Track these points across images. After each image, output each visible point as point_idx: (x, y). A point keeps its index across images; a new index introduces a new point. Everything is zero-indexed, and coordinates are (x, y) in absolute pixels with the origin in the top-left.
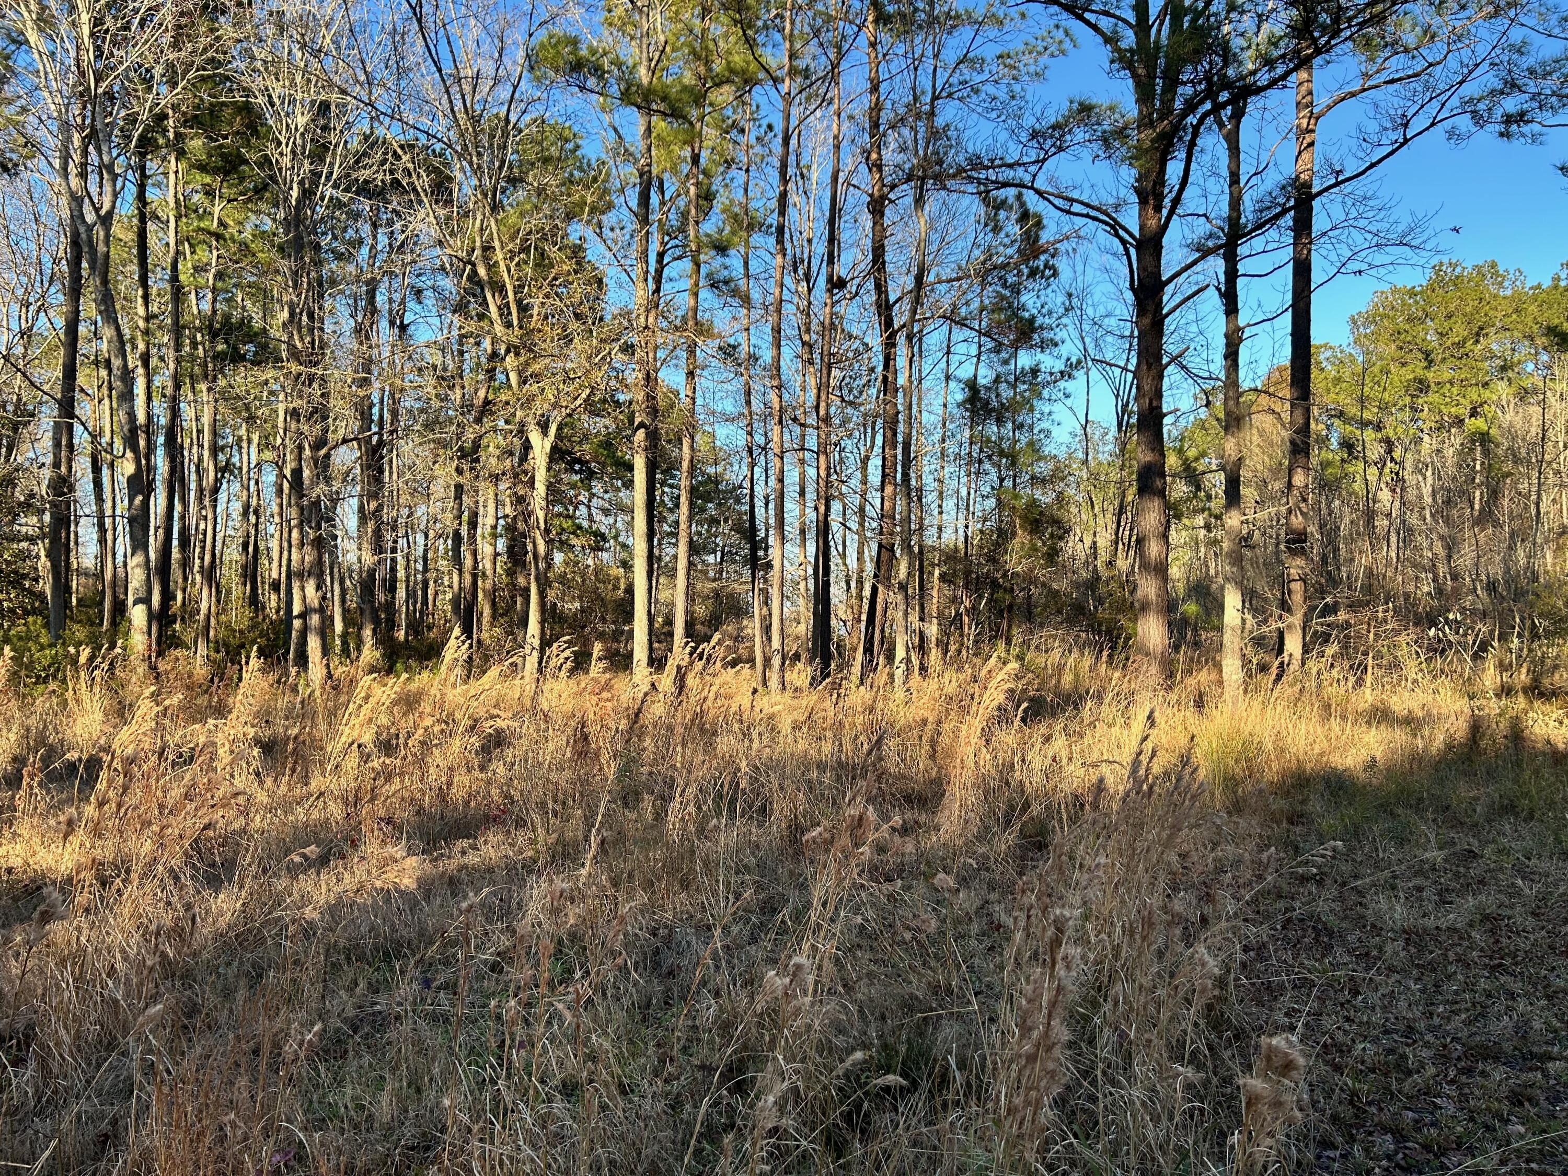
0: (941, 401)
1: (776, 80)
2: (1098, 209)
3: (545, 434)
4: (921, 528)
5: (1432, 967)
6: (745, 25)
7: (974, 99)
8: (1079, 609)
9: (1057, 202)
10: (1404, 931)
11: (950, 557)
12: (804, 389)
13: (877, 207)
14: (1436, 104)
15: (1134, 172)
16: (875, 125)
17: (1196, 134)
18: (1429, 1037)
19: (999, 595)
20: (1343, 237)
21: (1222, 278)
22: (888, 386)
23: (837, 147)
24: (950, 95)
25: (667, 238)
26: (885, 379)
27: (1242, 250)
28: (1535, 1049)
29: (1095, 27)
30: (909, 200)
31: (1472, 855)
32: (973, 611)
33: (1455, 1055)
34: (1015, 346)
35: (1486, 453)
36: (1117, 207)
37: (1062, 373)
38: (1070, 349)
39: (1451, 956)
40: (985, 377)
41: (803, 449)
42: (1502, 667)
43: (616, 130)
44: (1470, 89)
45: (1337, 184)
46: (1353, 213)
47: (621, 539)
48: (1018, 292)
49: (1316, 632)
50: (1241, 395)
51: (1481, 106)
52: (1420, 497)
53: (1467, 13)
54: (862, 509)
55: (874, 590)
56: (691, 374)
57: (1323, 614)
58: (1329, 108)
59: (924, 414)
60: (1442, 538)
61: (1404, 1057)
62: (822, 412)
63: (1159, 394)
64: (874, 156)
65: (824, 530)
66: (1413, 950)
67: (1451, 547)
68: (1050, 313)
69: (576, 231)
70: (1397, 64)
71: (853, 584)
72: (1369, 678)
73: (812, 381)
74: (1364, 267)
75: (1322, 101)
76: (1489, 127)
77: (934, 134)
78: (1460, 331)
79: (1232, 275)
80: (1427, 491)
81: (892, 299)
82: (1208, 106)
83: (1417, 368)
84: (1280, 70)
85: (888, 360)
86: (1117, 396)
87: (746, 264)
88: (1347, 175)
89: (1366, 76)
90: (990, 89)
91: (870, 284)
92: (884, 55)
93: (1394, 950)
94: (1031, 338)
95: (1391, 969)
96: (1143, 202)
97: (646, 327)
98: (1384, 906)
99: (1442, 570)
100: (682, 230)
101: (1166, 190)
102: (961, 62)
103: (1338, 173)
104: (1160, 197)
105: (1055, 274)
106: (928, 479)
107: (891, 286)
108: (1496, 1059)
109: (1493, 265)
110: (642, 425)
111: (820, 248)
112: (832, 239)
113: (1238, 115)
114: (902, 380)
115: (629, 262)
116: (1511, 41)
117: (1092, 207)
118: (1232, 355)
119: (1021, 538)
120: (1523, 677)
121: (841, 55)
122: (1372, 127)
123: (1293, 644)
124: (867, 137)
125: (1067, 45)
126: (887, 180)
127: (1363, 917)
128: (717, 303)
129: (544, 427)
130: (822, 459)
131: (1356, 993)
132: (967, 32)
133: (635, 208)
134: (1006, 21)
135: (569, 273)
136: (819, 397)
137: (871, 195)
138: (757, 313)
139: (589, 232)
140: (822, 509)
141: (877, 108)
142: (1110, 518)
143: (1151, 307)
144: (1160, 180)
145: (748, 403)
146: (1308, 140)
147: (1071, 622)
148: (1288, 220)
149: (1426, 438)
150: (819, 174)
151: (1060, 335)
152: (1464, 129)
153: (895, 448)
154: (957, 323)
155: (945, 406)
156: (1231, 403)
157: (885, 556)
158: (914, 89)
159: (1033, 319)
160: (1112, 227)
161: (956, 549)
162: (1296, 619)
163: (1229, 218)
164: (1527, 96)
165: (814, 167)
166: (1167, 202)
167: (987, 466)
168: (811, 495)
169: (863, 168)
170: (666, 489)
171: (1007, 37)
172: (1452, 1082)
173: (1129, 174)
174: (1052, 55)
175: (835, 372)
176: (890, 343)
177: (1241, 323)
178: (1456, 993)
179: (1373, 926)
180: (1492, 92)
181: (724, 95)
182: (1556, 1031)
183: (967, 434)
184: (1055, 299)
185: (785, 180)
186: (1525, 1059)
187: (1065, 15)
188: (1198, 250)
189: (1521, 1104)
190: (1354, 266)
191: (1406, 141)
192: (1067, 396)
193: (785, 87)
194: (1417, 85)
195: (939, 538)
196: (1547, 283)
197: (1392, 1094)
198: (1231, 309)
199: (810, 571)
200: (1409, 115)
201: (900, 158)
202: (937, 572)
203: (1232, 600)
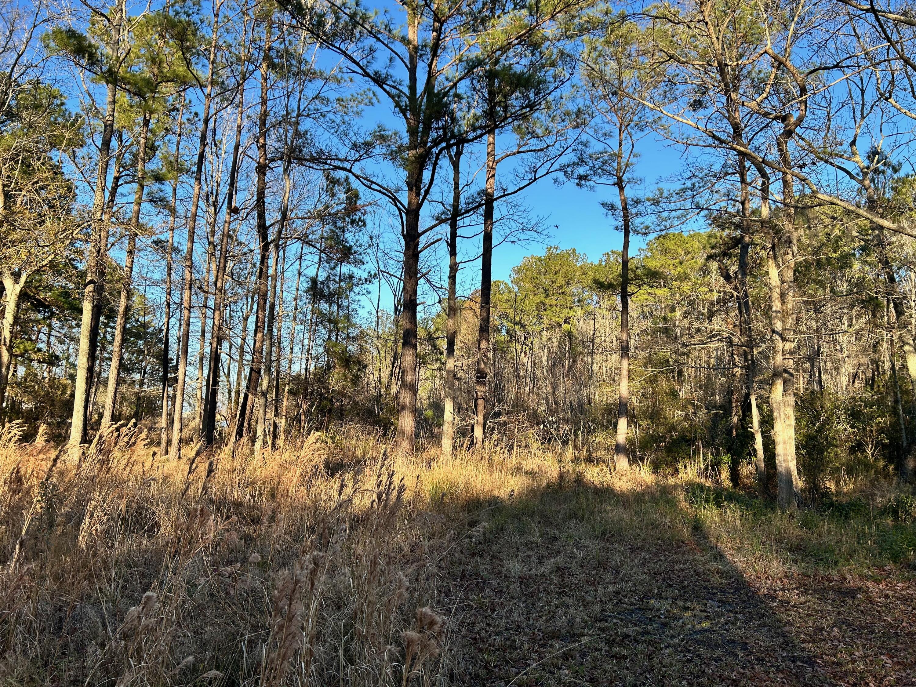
0: (295, 286)
1: (202, 86)
2: (387, 190)
3: (16, 281)
4: (278, 360)
5: (532, 595)
6: (185, 50)
7: (322, 120)
8: (369, 413)
9: (365, 182)
10: (520, 577)
11: (296, 379)
12: (208, 271)
13: (262, 169)
14: (548, 164)
15: (406, 173)
16: (263, 123)
17: (437, 158)
18: (527, 630)
19: (324, 403)
20: (507, 223)
21: (449, 236)
22: (262, 274)
23: (240, 132)
24: (308, 115)
25: (121, 169)
26: (261, 269)
27: (459, 223)
28: (576, 631)
29: (388, 93)
30: (281, 169)
31: (555, 539)
32: (308, 413)
33: (539, 638)
34: (341, 260)
35: (571, 342)
36: (397, 191)
37: (366, 279)
38: (371, 267)
39: (541, 589)
40: (322, 276)
41: (205, 306)
42: (575, 447)
43: (90, 95)
44: (564, 160)
45: (504, 196)
46: (511, 212)
47: (71, 360)
48: (343, 232)
49: (490, 426)
50: (456, 299)
51: (569, 170)
52: (542, 362)
53: (565, 124)
54: (242, 348)
55: (246, 397)
56: (130, 252)
57: (493, 418)
58: (503, 158)
59: (285, 293)
60: (551, 383)
61: (514, 641)
62: (219, 285)
63: (415, 293)
64: (261, 141)
65: (216, 359)
66: (523, 587)
67: (555, 387)
68: (361, 245)
69: (57, 155)
70: (534, 143)
71: (233, 394)
72: (514, 452)
73: (213, 266)
74: (516, 239)
75: (499, 154)
76: (572, 180)
77: (297, 135)
78: (561, 281)
79: (454, 235)
80: (544, 359)
81: (268, 223)
82: (444, 144)
83: (541, 297)
84: (479, 132)
85: (264, 259)
86: (395, 295)
87: (175, 190)
88: (509, 192)
89: (520, 146)
90: (331, 116)
91: (255, 213)
92: (271, 86)
93: (515, 587)
94: (349, 258)
95: (513, 598)
96: (410, 189)
97: (101, 219)
98: (511, 565)
99: (551, 399)
100: (134, 165)
101: (422, 186)
102: (316, 98)
103: (505, 190)
104: (419, 189)
105: (364, 225)
106: (284, 332)
107: (267, 217)
108: (558, 638)
109: (574, 250)
110: (91, 282)
111: (225, 190)
112: (232, 184)
113: (459, 153)
114: (271, 271)
115: (93, 180)
116: (582, 140)
117: (384, 188)
118: (452, 278)
119: (338, 371)
120: (584, 453)
121: (244, 79)
122: (521, 170)
123: (478, 432)
124: (258, 130)
125: (374, 100)
126: (269, 156)
127: (501, 572)
128: (154, 211)
129: (16, 276)
130: (217, 314)
131: (493, 611)
132: (320, 83)
133: (100, 145)
134: (343, 81)
135: (47, 179)
136: (217, 276)
137: (258, 163)
138: (180, 221)
139: (66, 157)
140: (215, 345)
141: (265, 115)
142: (389, 360)
143: (412, 246)
144: (419, 179)
145: (170, 275)
146: (492, 173)
147: (364, 421)
148: (482, 210)
149: (545, 332)
150: (227, 146)
151: (366, 259)
152: (561, 180)
153: (265, 311)
154: (307, 243)
155: (298, 290)
156: (452, 302)
157: (254, 375)
158: (287, 107)
159: (351, 248)
160: (393, 200)
161: (299, 375)
162: (480, 418)
163: (453, 205)
164: (588, 168)
165: (224, 141)
166: (423, 191)
167: (320, 328)
168: (208, 335)
169: (254, 146)
170: (109, 329)
171: (342, 90)
172: (536, 651)
173: (404, 174)
174: (366, 104)
175: (230, 264)
176: (265, 248)
177: (458, 261)
178: (542, 607)
179: (506, 576)
180: (574, 164)
181: (168, 88)
182: (586, 622)
183: (310, 308)
184: (364, 239)
185: (204, 144)
186: (571, 637)
187: (373, 83)
188: (437, 219)
189: (568, 659)
190: (511, 238)
191: (535, 179)
192: (369, 293)
193: (208, 90)
194: (542, 154)
195: (290, 367)
196: (596, 262)
197: (506, 661)
198: (453, 253)
199: (204, 383)
200: (538, 166)
201: (277, 145)
202: (287, 388)
203: (449, 407)
